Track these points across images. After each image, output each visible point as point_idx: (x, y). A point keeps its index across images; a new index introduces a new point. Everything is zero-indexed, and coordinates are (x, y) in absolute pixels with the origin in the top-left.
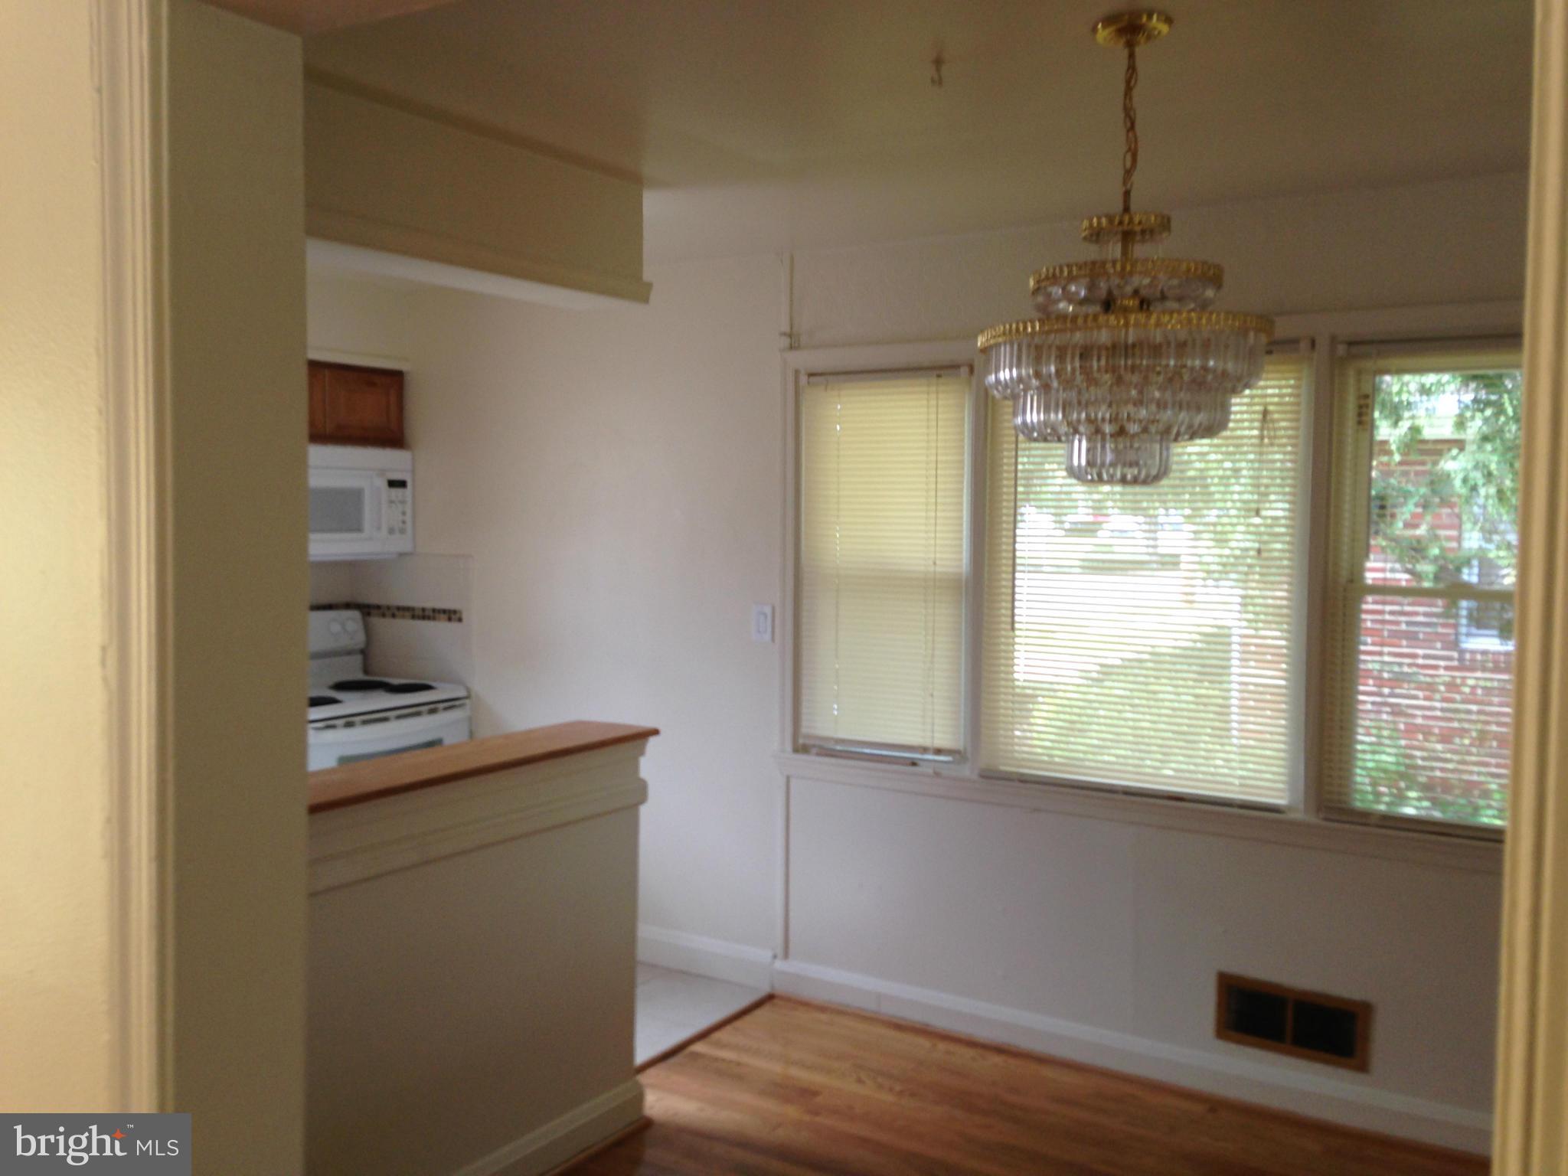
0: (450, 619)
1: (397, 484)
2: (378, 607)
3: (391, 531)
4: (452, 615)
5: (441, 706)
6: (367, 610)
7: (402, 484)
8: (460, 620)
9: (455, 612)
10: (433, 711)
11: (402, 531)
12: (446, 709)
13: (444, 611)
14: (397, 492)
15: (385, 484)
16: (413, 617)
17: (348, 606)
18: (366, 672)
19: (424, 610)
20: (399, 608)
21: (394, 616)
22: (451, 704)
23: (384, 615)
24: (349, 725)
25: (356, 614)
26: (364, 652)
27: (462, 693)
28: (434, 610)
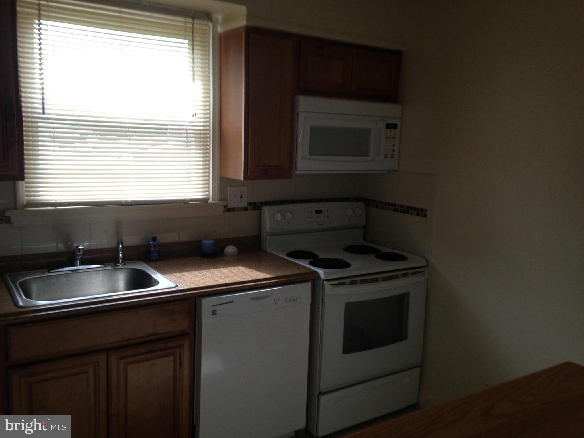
0: (418, 215)
1: (391, 126)
2: (374, 201)
3: (386, 156)
4: (421, 212)
5: (410, 271)
6: (368, 202)
7: (393, 126)
8: (425, 216)
9: (422, 210)
10: (404, 275)
11: (392, 156)
12: (413, 274)
13: (415, 209)
14: (391, 132)
15: (385, 126)
16: (395, 210)
17: (357, 199)
18: (365, 239)
19: (402, 206)
20: (386, 203)
21: (383, 208)
22: (416, 271)
23: (377, 207)
24: (353, 283)
25: (361, 205)
26: (364, 227)
27: (424, 264)
28: (408, 207)
